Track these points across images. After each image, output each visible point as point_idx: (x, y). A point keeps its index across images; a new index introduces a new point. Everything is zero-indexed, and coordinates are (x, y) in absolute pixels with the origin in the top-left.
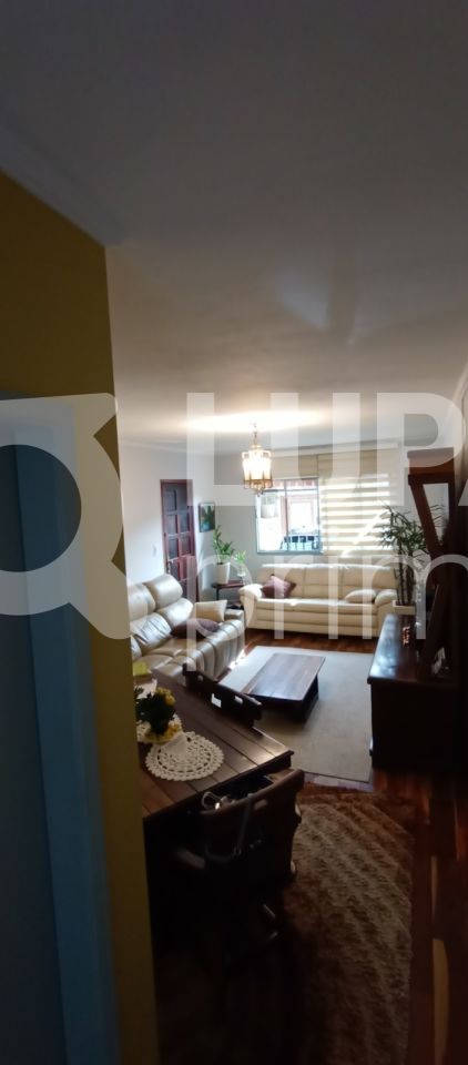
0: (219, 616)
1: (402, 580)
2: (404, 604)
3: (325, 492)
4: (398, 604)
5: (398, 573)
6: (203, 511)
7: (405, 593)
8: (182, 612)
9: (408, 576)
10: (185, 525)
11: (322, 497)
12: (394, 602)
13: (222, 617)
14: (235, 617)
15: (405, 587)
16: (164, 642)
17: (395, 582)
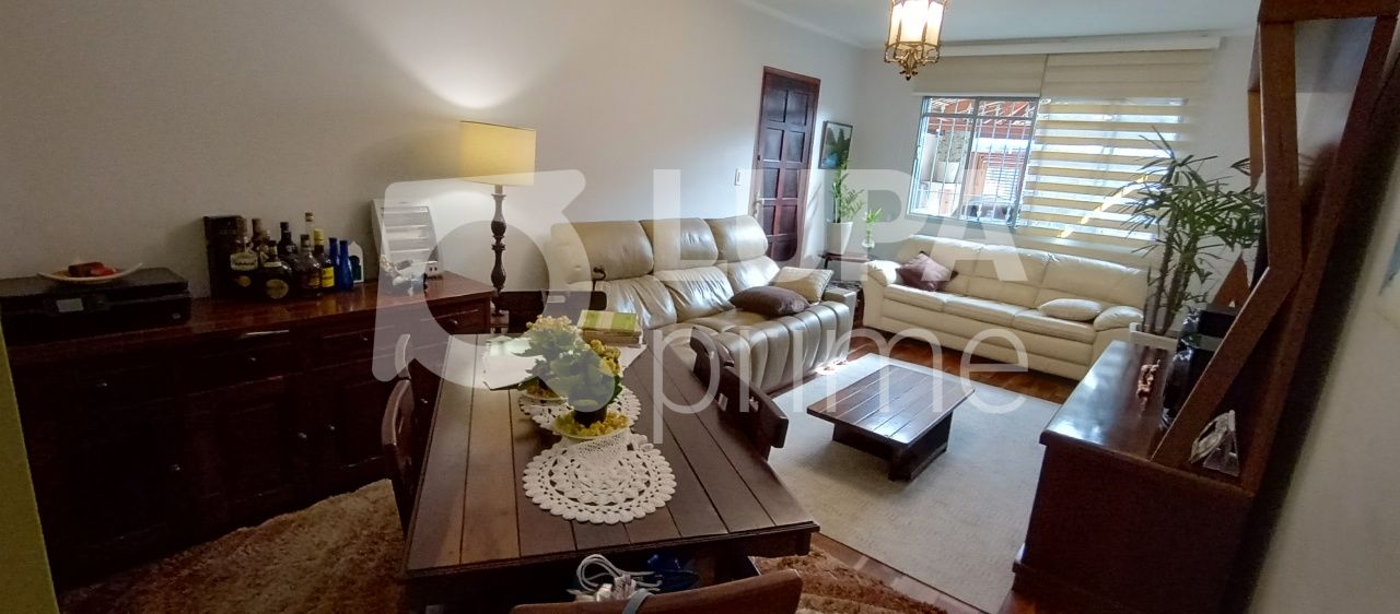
0: (813, 291)
1: (1161, 288)
2: (1152, 331)
3: (1047, 124)
4: (1142, 328)
5: (1156, 275)
6: (831, 134)
7: (1162, 312)
8: (759, 275)
9: (1176, 281)
10: (795, 151)
11: (1038, 132)
12: (1133, 326)
13: (820, 294)
14: (840, 299)
15: (1164, 301)
16: (717, 311)
17: (1144, 292)
